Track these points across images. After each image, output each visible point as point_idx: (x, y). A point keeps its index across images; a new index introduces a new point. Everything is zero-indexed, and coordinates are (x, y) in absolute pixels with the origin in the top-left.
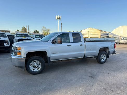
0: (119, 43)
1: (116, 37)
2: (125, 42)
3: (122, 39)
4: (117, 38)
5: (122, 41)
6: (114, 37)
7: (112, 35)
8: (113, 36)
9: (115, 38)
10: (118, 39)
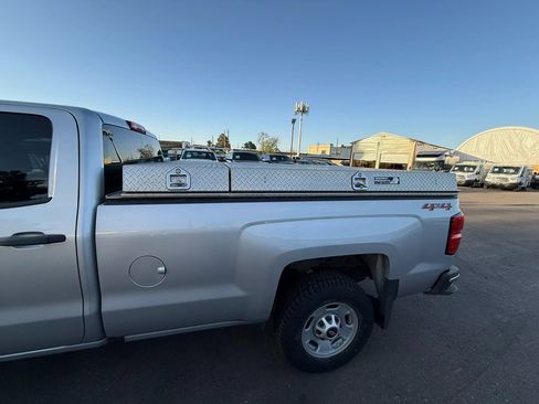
0: (482, 186)
1: (472, 163)
2: (504, 183)
3: (494, 172)
4: (474, 167)
5: (492, 179)
6: (465, 163)
7: (457, 158)
8: (461, 161)
9: (469, 167)
10: (477, 170)
